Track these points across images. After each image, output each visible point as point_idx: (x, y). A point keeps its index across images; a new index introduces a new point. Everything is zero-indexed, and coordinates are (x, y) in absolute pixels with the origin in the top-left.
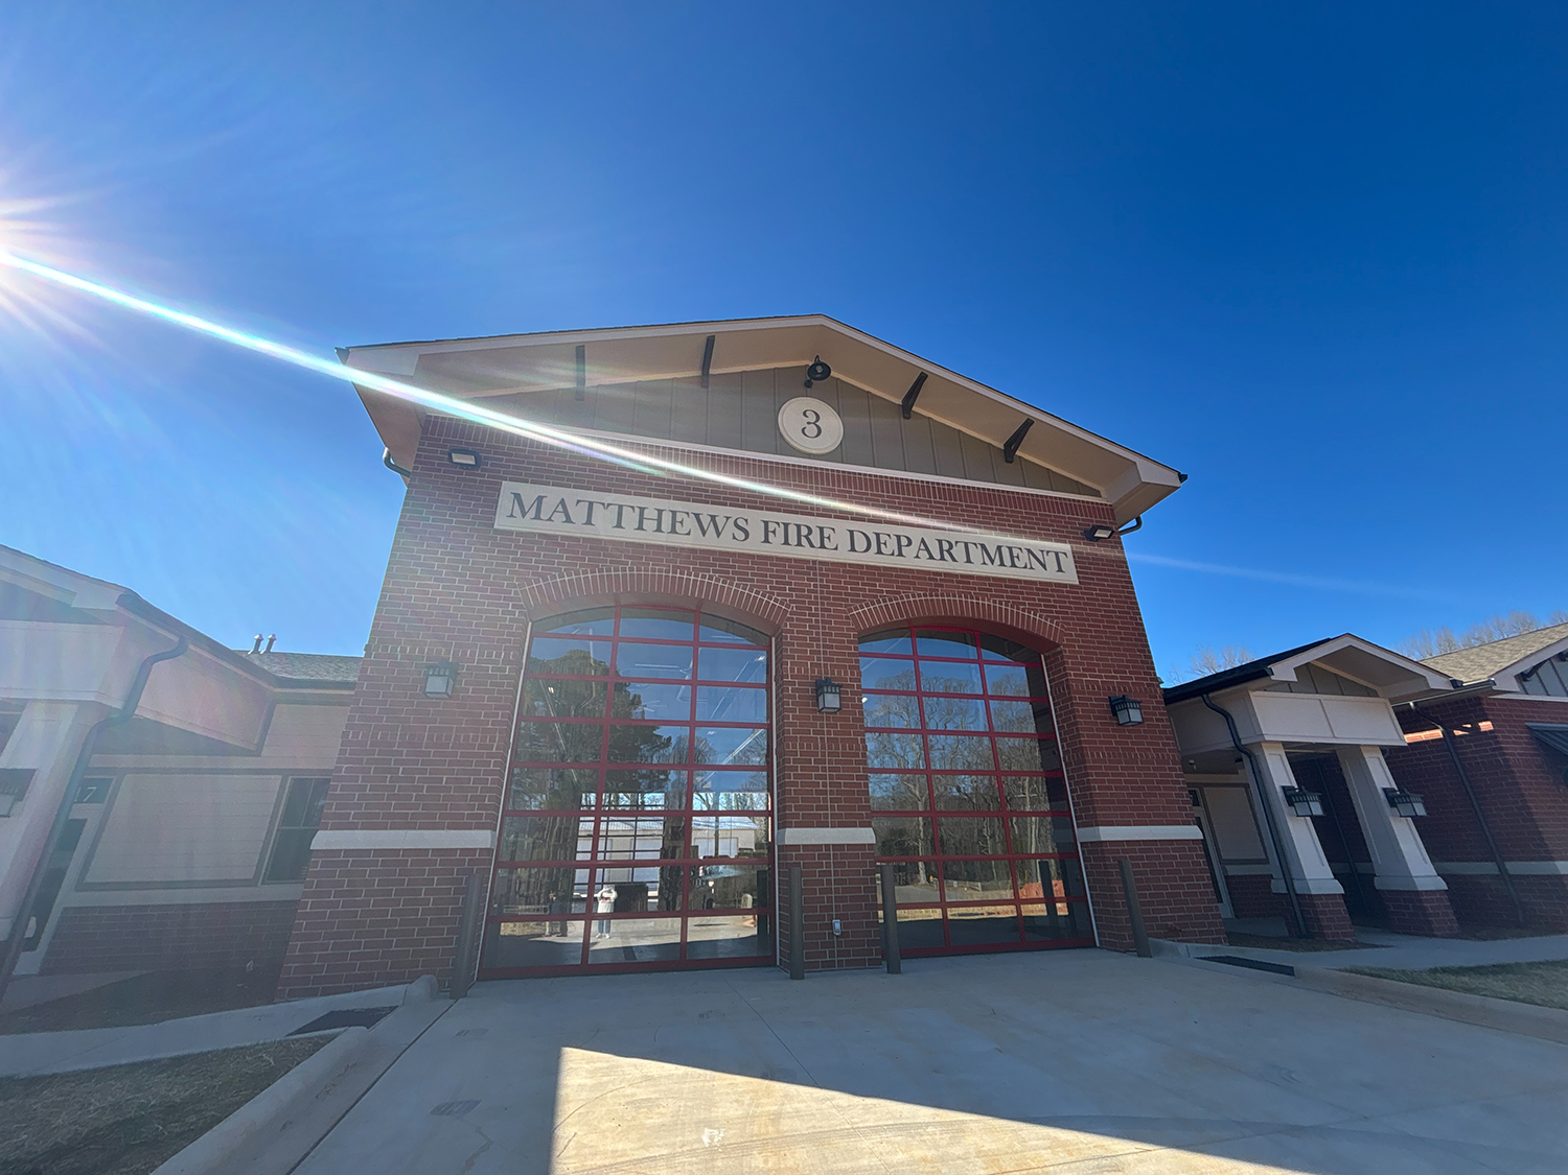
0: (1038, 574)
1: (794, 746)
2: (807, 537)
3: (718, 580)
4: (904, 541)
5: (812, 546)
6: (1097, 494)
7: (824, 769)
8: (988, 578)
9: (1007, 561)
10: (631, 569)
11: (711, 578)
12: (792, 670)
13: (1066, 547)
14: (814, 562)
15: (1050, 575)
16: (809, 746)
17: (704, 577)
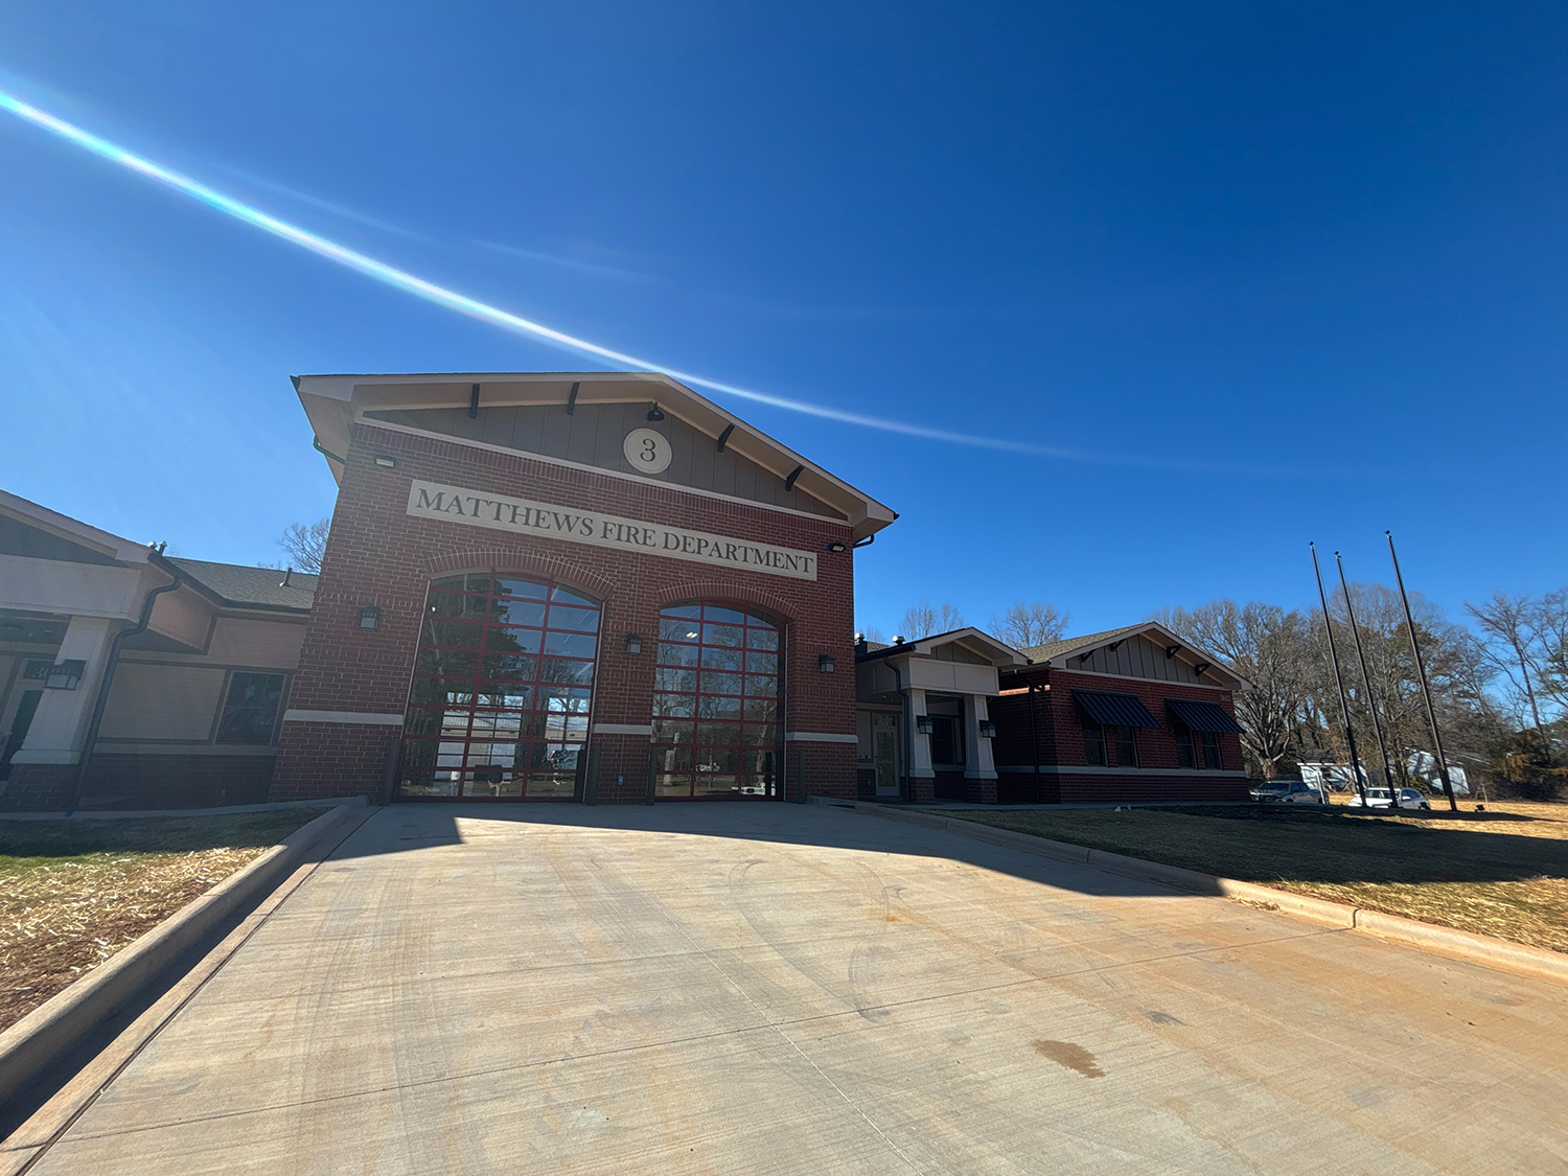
0: (791, 573)
1: (608, 675)
2: (634, 536)
3: (566, 562)
4: (703, 544)
5: (637, 542)
6: (845, 518)
7: (626, 690)
8: (756, 573)
9: (772, 563)
10: (504, 551)
11: (562, 560)
12: (613, 626)
13: (814, 556)
14: (638, 554)
15: (799, 574)
16: (617, 675)
17: (557, 559)
